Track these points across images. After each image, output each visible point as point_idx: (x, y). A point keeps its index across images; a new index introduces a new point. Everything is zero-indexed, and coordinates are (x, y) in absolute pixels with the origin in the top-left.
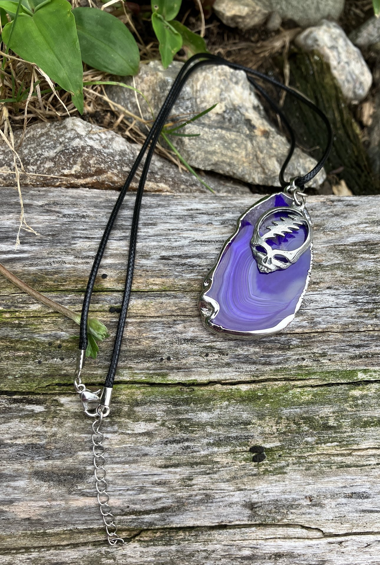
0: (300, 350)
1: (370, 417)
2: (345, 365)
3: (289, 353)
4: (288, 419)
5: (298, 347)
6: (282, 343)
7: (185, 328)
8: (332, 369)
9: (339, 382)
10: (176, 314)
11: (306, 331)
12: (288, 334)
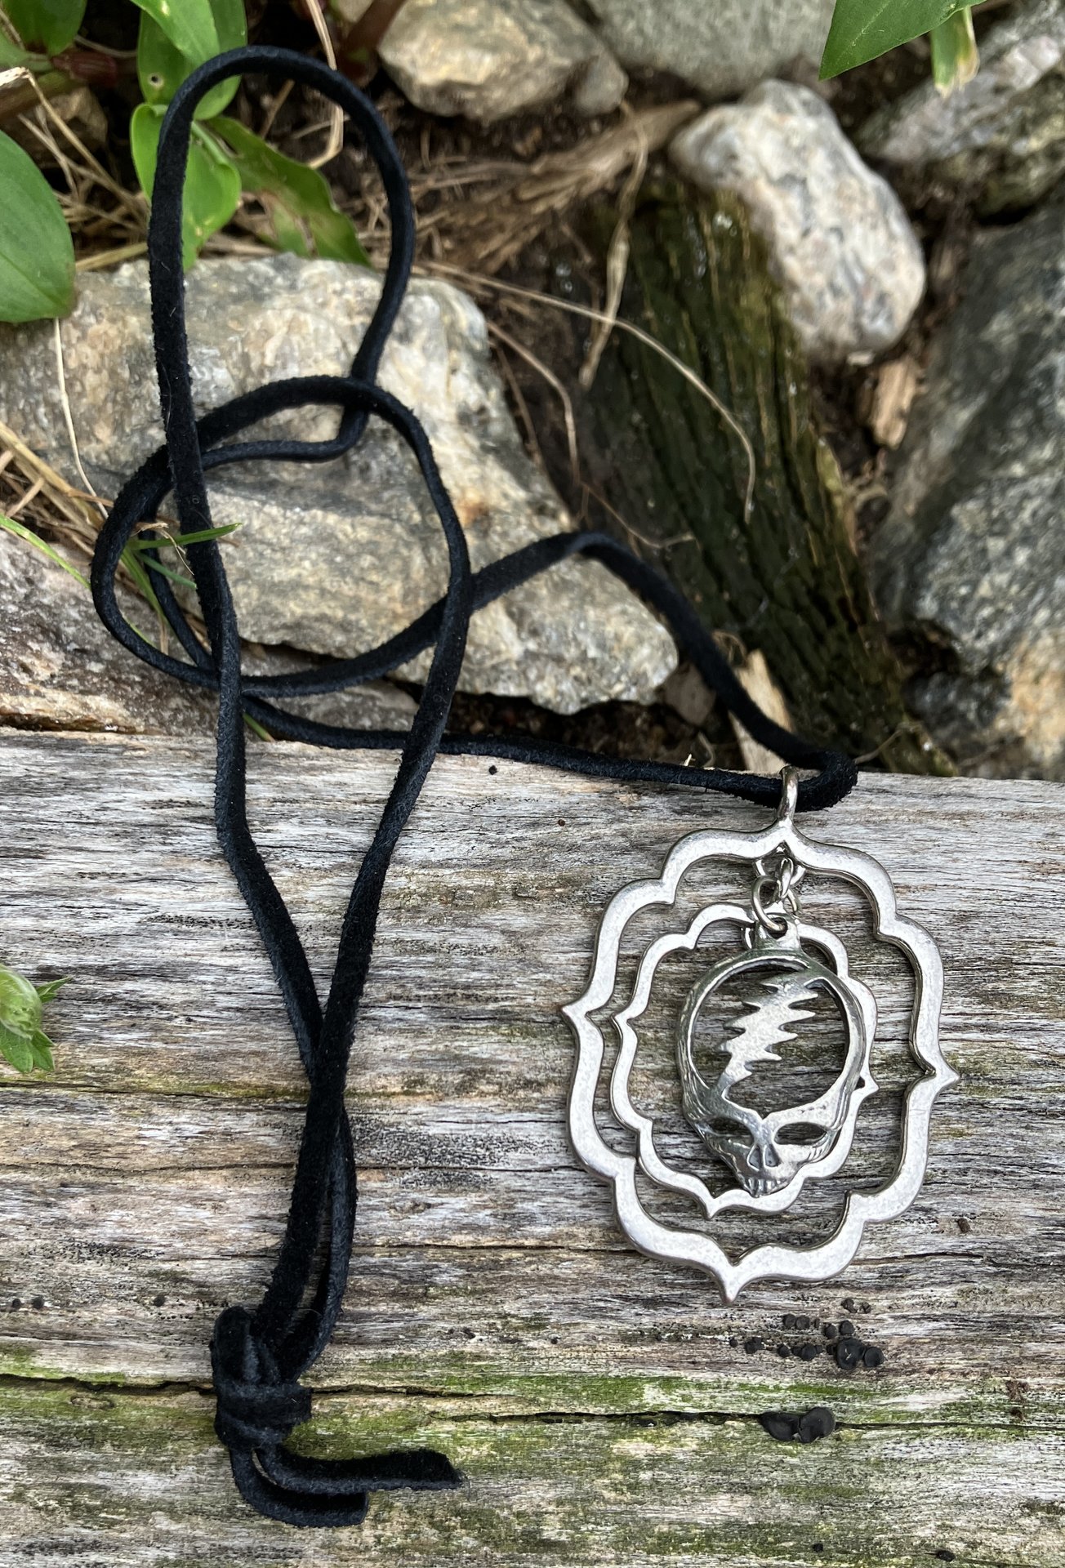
0: (462, 1304)
1: (681, 1524)
2: (601, 1358)
3: (425, 1311)
4: (410, 1512)
5: (455, 1293)
6: (405, 1276)
7: (95, 1209)
8: (562, 1369)
9: (580, 1410)
10: (70, 1162)
11: (486, 1241)
12: (428, 1246)
